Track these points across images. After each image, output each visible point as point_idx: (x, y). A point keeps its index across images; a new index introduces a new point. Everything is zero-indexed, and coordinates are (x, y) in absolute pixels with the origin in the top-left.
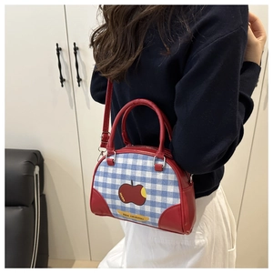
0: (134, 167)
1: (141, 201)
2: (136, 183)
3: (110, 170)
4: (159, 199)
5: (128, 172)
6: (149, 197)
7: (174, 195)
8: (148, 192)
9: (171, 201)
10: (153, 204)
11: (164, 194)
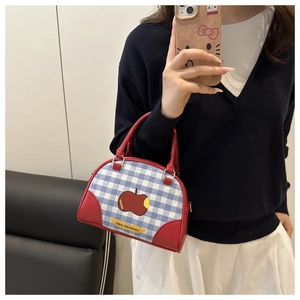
0: (142, 177)
1: (142, 211)
2: (140, 193)
3: (114, 174)
4: (161, 212)
5: (135, 180)
6: (150, 209)
7: (177, 211)
8: (151, 203)
9: (173, 216)
10: (154, 216)
11: (168, 208)
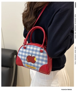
0: (33, 50)
1: (34, 62)
2: (33, 56)
3: (24, 50)
4: (40, 62)
5: (31, 52)
6: (37, 61)
7: (46, 61)
8: (37, 59)
9: (44, 63)
10: (38, 63)
11: (42, 60)
